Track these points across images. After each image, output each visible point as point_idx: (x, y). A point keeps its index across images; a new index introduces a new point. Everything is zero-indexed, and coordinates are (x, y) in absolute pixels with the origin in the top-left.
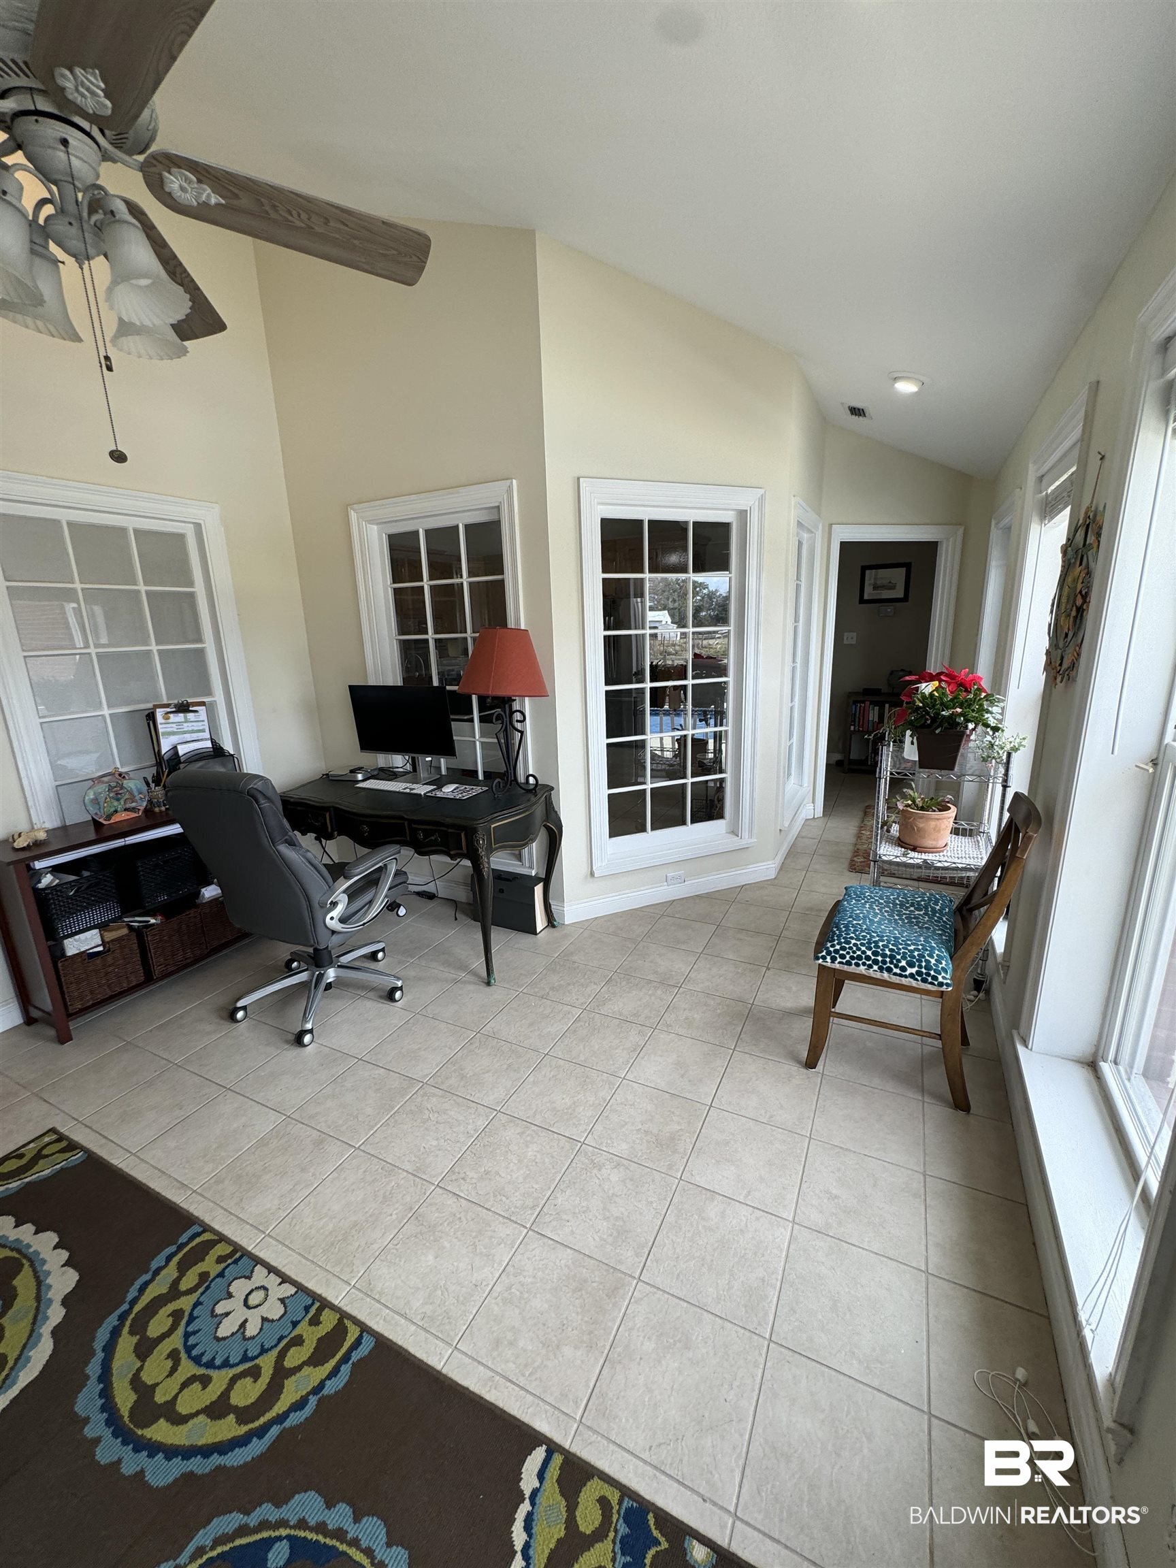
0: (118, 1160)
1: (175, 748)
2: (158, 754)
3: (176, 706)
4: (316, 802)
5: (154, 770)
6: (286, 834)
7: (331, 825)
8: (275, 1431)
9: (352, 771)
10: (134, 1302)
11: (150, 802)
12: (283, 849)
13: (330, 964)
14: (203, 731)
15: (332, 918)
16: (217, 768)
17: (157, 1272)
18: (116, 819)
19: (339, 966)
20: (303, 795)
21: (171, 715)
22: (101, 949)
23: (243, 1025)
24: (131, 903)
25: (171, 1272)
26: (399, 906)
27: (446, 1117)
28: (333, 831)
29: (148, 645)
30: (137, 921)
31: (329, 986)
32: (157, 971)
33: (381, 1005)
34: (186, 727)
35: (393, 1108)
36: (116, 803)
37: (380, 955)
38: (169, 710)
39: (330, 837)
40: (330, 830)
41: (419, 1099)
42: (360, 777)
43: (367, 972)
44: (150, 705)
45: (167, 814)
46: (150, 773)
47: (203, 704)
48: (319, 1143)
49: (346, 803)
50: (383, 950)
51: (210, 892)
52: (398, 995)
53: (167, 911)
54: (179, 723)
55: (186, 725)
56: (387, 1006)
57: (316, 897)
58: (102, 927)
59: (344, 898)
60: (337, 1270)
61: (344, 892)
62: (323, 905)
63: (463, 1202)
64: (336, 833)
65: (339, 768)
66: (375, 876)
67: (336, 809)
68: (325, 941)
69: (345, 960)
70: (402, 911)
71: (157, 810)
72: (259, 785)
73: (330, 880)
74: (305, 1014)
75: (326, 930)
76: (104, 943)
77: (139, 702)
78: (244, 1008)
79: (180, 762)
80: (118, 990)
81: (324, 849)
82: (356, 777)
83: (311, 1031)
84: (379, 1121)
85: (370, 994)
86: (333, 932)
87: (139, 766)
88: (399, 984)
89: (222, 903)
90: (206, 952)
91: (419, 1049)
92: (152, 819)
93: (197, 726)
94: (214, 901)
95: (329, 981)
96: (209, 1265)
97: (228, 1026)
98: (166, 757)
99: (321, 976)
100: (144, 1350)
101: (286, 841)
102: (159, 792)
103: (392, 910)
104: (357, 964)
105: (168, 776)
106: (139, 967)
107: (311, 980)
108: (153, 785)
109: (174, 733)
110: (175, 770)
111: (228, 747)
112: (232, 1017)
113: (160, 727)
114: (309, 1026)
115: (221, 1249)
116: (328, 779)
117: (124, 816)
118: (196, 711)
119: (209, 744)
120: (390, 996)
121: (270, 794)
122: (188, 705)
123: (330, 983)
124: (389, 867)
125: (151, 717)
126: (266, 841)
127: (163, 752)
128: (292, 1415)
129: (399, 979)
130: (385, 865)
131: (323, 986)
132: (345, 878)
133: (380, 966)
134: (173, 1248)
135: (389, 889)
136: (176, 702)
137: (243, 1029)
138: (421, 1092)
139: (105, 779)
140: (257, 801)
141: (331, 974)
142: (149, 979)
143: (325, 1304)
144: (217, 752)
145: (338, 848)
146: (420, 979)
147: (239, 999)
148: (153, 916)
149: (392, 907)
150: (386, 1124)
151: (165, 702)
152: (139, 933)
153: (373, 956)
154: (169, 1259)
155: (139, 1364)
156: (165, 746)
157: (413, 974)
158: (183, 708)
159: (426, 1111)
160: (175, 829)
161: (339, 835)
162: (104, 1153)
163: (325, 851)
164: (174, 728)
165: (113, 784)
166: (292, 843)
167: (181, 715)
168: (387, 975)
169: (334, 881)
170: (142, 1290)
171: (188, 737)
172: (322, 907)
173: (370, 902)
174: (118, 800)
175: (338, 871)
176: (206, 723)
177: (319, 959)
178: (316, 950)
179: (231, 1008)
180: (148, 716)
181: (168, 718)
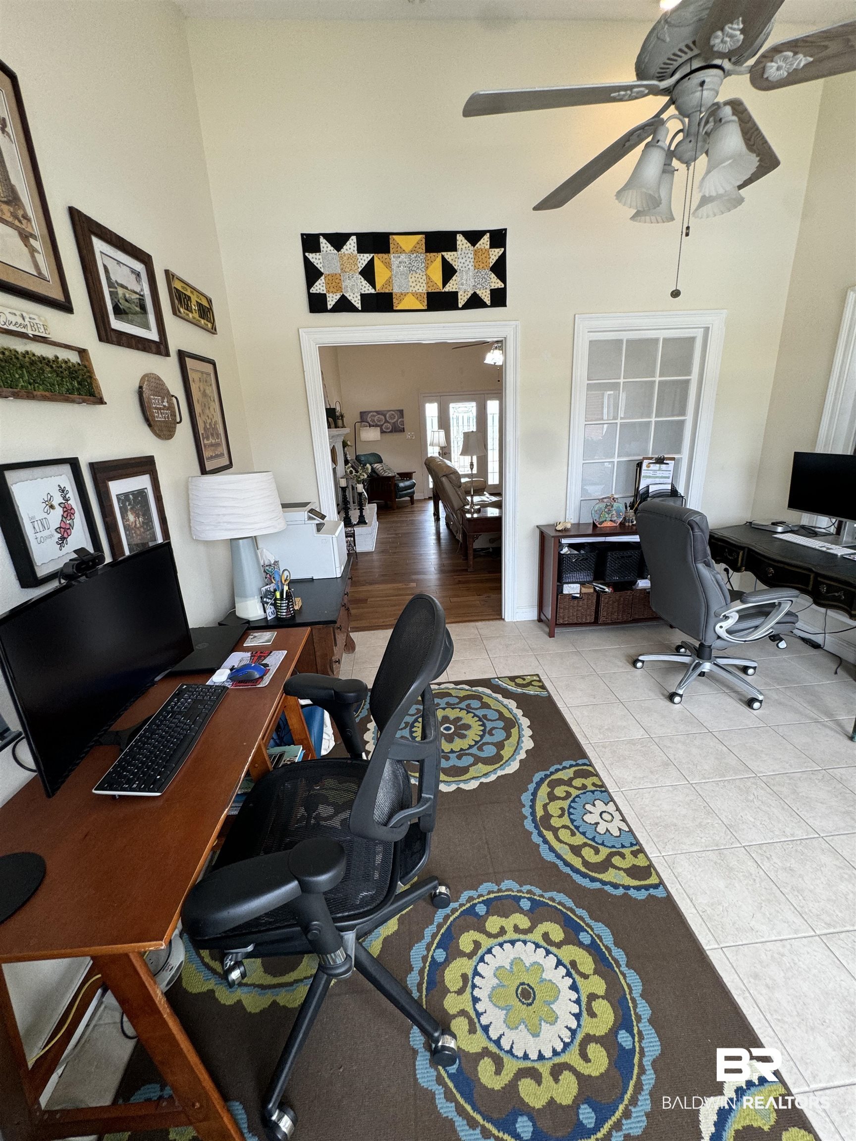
0: (560, 705)
1: (648, 487)
2: (637, 490)
3: (656, 459)
4: (736, 541)
5: (632, 499)
6: (706, 557)
7: (742, 560)
8: (597, 885)
9: (773, 524)
10: (552, 773)
11: (625, 518)
12: (701, 566)
13: (709, 659)
14: (668, 478)
15: (721, 627)
16: (671, 503)
17: (565, 768)
18: (604, 525)
19: (714, 664)
20: (726, 534)
21: (652, 465)
22: (578, 595)
23: (639, 671)
24: (599, 576)
25: (570, 773)
26: (781, 640)
27: (768, 809)
28: (742, 566)
29: (650, 418)
30: (599, 586)
31: (702, 674)
32: (600, 621)
33: (739, 705)
34: (659, 474)
35: (725, 777)
36: (607, 516)
37: (751, 671)
38: (651, 461)
39: (737, 569)
40: (739, 564)
41: (749, 784)
42: (780, 529)
43: (735, 677)
44: (641, 458)
45: (632, 528)
46: (629, 501)
47: (673, 459)
48: (666, 765)
49: (760, 546)
50: (755, 668)
51: (643, 584)
52: (756, 705)
53: (617, 587)
54: (655, 471)
55: (658, 472)
56: (745, 709)
57: (714, 607)
58: (582, 584)
59: (736, 616)
60: (655, 840)
61: (738, 612)
62: (717, 615)
63: (762, 873)
64: (744, 568)
65: (763, 519)
66: (767, 609)
67: (750, 550)
68: (710, 640)
69: (721, 661)
70: (782, 645)
71: (627, 524)
72: (697, 519)
73: (729, 599)
74: (680, 683)
75: (715, 634)
76: (580, 593)
77: (634, 455)
78: (643, 662)
79: (648, 496)
80: (580, 621)
81: (729, 579)
82: (777, 529)
83: (681, 696)
84: (712, 778)
85: (733, 694)
86: (719, 637)
87: (624, 495)
88: (761, 698)
89: (649, 593)
90: (630, 619)
91: (762, 751)
92: (623, 529)
93: (666, 474)
94: (644, 590)
95: (703, 670)
96: (588, 782)
97: (630, 668)
98: (641, 492)
99: (698, 665)
100: (552, 797)
101: (705, 562)
102: (631, 512)
103: (773, 640)
104: (729, 669)
105: (640, 503)
106: (593, 613)
107: (691, 664)
108: (629, 508)
109: (650, 477)
110: (644, 501)
111: (681, 490)
112: (634, 663)
113: (643, 471)
114: (680, 692)
115: (594, 779)
116: (750, 526)
117: (609, 524)
118: (667, 464)
119: (669, 487)
120: (750, 703)
121: (703, 526)
122: (664, 459)
123: (704, 672)
124: (782, 605)
125: (640, 465)
126: (690, 558)
127: (640, 489)
128: (609, 886)
129: (761, 694)
130: (780, 604)
131: (698, 671)
132: (741, 601)
133: (748, 679)
134: (574, 763)
135: (777, 623)
136: (657, 456)
137: (638, 673)
138: (752, 780)
139: (605, 500)
140: (692, 529)
141: (707, 667)
142: (596, 622)
143: (641, 850)
144: (674, 493)
145: (740, 580)
146: (780, 703)
147: (641, 655)
148: (608, 587)
149: (775, 638)
150: (717, 783)
151: (650, 456)
152: (599, 594)
153: (745, 669)
154: (571, 766)
155: (548, 801)
156: (642, 486)
157: (776, 697)
158: (660, 461)
159: (752, 795)
160: (636, 538)
161: (746, 570)
162: (556, 698)
163: (729, 581)
164: (651, 474)
165: (608, 504)
166: (708, 565)
167: (658, 465)
168: (752, 687)
169: (732, 601)
170: (557, 770)
171: (658, 481)
172: (716, 616)
173: (756, 627)
174: (609, 514)
175: (736, 596)
176: (672, 472)
177: (701, 652)
178: (702, 645)
179: (635, 658)
180: (638, 464)
181: (649, 467)
